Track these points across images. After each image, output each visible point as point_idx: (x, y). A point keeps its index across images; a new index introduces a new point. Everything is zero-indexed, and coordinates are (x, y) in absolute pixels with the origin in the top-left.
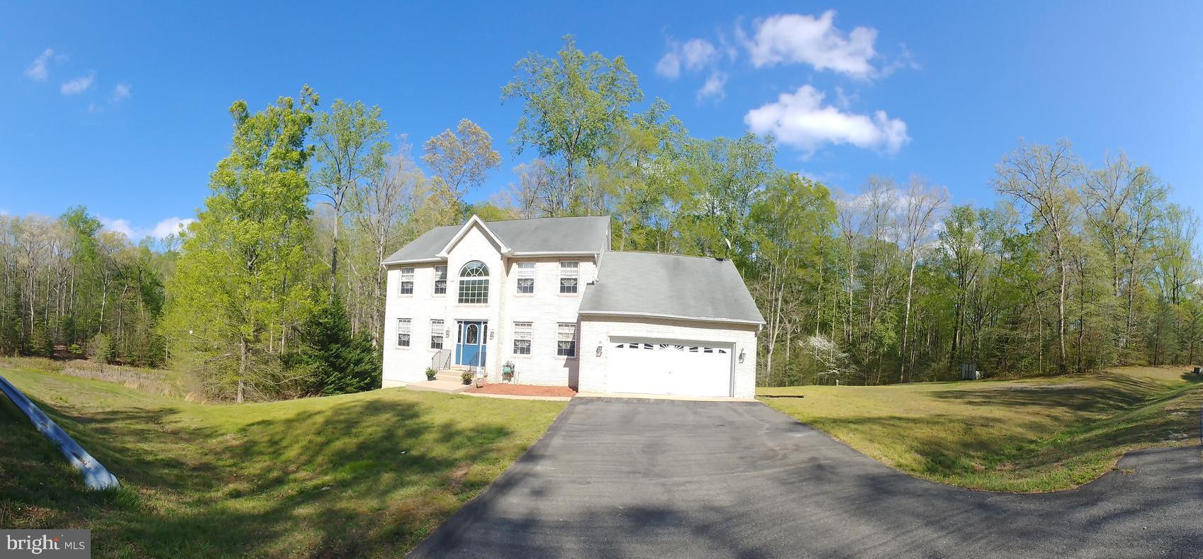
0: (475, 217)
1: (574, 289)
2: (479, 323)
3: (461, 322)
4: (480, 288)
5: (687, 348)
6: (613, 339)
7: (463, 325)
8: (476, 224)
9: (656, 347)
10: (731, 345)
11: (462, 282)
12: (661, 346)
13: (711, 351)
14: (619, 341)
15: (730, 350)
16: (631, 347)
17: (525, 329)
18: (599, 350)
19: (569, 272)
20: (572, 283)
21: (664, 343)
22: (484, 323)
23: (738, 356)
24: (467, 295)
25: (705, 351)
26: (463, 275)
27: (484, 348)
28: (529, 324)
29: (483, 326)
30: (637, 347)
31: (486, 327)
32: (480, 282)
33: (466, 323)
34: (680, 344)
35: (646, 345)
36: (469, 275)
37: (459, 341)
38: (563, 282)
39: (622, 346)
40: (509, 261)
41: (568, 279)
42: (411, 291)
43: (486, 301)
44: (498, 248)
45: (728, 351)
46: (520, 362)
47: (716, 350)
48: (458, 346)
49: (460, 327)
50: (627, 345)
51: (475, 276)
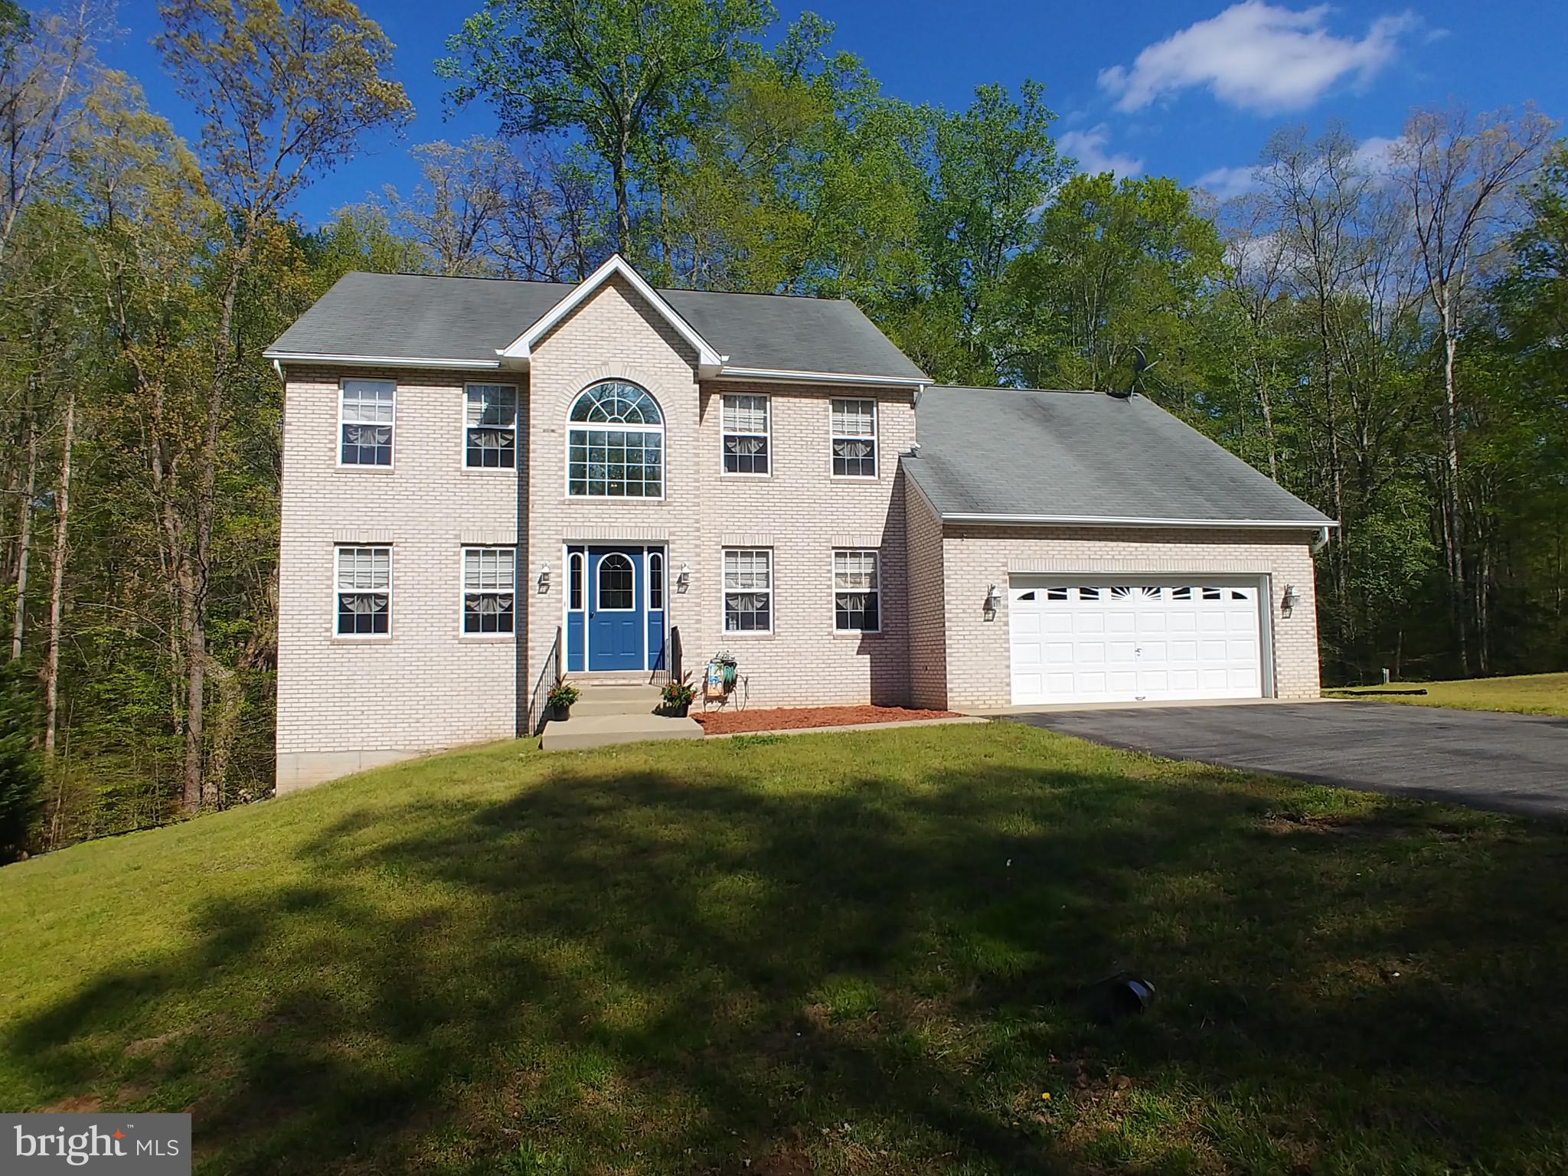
0: (615, 263)
1: (867, 466)
2: (636, 550)
3: (581, 549)
4: (634, 456)
5: (1167, 592)
6: (1017, 580)
7: (585, 558)
8: (616, 279)
9: (1105, 593)
10: (1257, 579)
11: (578, 437)
12: (1114, 591)
13: (1217, 596)
14: (1025, 582)
15: (1255, 589)
16: (1051, 597)
18: (988, 606)
19: (854, 426)
20: (862, 452)
21: (1119, 584)
22: (650, 550)
23: (1278, 603)
25: (1206, 597)
26: (579, 414)
27: (658, 620)
29: (647, 558)
30: (1064, 597)
31: (656, 564)
32: (635, 440)
33: (596, 550)
34: (1151, 583)
35: (1083, 591)
36: (598, 417)
37: (576, 601)
39: (1030, 597)
40: (708, 386)
41: (849, 441)
43: (654, 490)
44: (690, 355)
45: (1250, 593)
47: (1226, 592)
48: (575, 620)
49: (576, 563)
50: (1041, 593)
51: (614, 420)
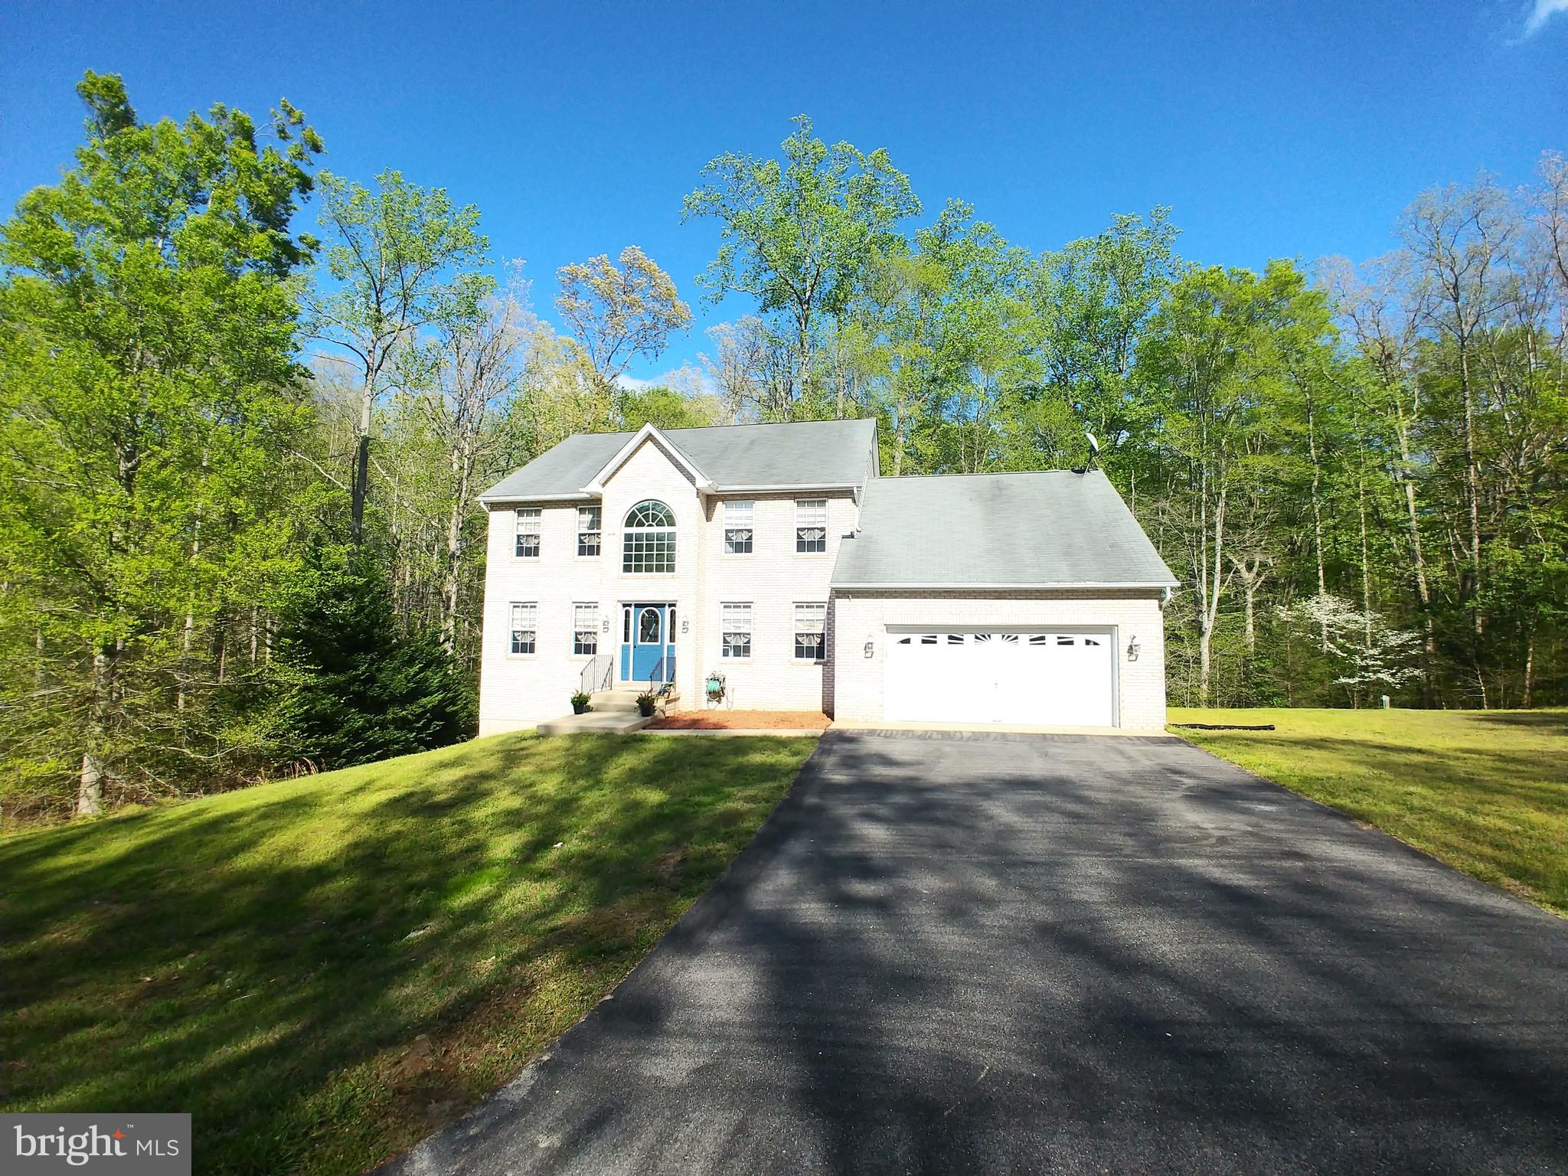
0: (649, 428)
1: (820, 545)
2: (661, 606)
3: (630, 605)
4: (660, 547)
5: (1025, 639)
6: (891, 628)
7: (632, 610)
8: (650, 437)
9: (969, 639)
10: (1108, 629)
11: (628, 537)
12: (977, 638)
13: (1071, 643)
14: (904, 633)
15: (1108, 637)
16: (924, 642)
17: (741, 614)
18: (868, 647)
19: (809, 516)
20: (817, 535)
21: (982, 634)
22: (670, 605)
23: (1124, 649)
24: (639, 558)
25: (1059, 643)
26: (630, 522)
27: (671, 649)
28: (747, 605)
29: (667, 610)
30: (935, 642)
31: (673, 613)
32: (660, 537)
33: (638, 606)
34: (1010, 633)
35: (950, 638)
36: (640, 524)
37: (626, 639)
38: (801, 533)
39: (907, 641)
40: (710, 501)
41: (809, 529)
42: (534, 552)
43: (671, 569)
44: (691, 479)
45: (1103, 639)
46: (733, 669)
47: (1079, 639)
48: (625, 649)
49: (627, 614)
50: (916, 638)
51: (650, 525)
